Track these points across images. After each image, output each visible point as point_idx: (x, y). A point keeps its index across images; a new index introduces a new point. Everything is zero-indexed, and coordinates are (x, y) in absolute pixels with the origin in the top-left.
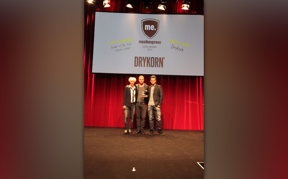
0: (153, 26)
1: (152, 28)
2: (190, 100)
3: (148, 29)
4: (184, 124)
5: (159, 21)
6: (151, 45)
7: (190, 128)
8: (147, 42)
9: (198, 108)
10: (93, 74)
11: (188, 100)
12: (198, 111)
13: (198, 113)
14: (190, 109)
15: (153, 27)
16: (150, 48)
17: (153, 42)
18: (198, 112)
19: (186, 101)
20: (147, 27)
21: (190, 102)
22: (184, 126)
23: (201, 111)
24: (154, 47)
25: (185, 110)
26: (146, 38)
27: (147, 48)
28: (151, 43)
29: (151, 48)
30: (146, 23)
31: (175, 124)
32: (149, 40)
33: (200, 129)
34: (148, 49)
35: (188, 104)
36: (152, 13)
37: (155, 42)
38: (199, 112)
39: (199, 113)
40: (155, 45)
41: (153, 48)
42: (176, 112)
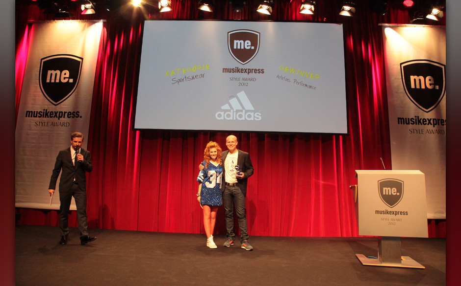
0: (248, 43)
1: (247, 45)
2: (321, 178)
3: (239, 48)
4: (310, 228)
5: (260, 33)
6: (245, 75)
7: (322, 234)
8: (238, 70)
9: (337, 196)
10: (138, 132)
11: (317, 178)
12: (337, 199)
13: (337, 205)
14: (321, 197)
15: (250, 44)
16: (244, 82)
17: (249, 71)
18: (337, 203)
19: (313, 180)
20: (239, 44)
21: (322, 182)
22: (310, 231)
23: (343, 200)
24: (251, 80)
25: (313, 199)
26: (235, 63)
27: (239, 82)
28: (246, 71)
29: (246, 82)
30: (235, 36)
31: (293, 226)
32: (241, 67)
33: (340, 236)
34: (240, 84)
35: (317, 186)
36: (247, 19)
37: (252, 70)
38: (339, 201)
39: (339, 204)
40: (252, 75)
41: (249, 82)
42: (295, 203)
